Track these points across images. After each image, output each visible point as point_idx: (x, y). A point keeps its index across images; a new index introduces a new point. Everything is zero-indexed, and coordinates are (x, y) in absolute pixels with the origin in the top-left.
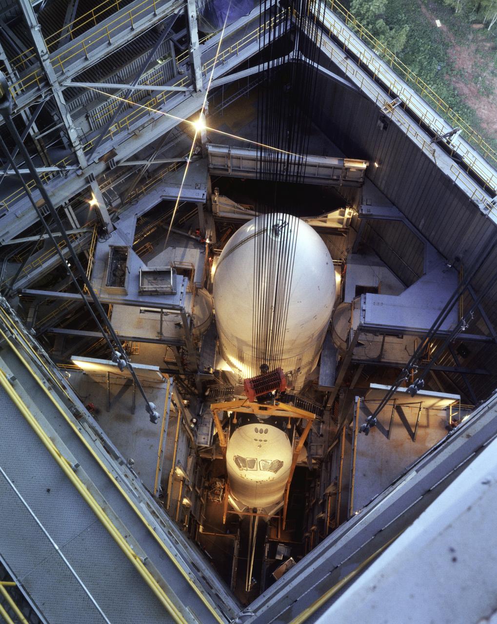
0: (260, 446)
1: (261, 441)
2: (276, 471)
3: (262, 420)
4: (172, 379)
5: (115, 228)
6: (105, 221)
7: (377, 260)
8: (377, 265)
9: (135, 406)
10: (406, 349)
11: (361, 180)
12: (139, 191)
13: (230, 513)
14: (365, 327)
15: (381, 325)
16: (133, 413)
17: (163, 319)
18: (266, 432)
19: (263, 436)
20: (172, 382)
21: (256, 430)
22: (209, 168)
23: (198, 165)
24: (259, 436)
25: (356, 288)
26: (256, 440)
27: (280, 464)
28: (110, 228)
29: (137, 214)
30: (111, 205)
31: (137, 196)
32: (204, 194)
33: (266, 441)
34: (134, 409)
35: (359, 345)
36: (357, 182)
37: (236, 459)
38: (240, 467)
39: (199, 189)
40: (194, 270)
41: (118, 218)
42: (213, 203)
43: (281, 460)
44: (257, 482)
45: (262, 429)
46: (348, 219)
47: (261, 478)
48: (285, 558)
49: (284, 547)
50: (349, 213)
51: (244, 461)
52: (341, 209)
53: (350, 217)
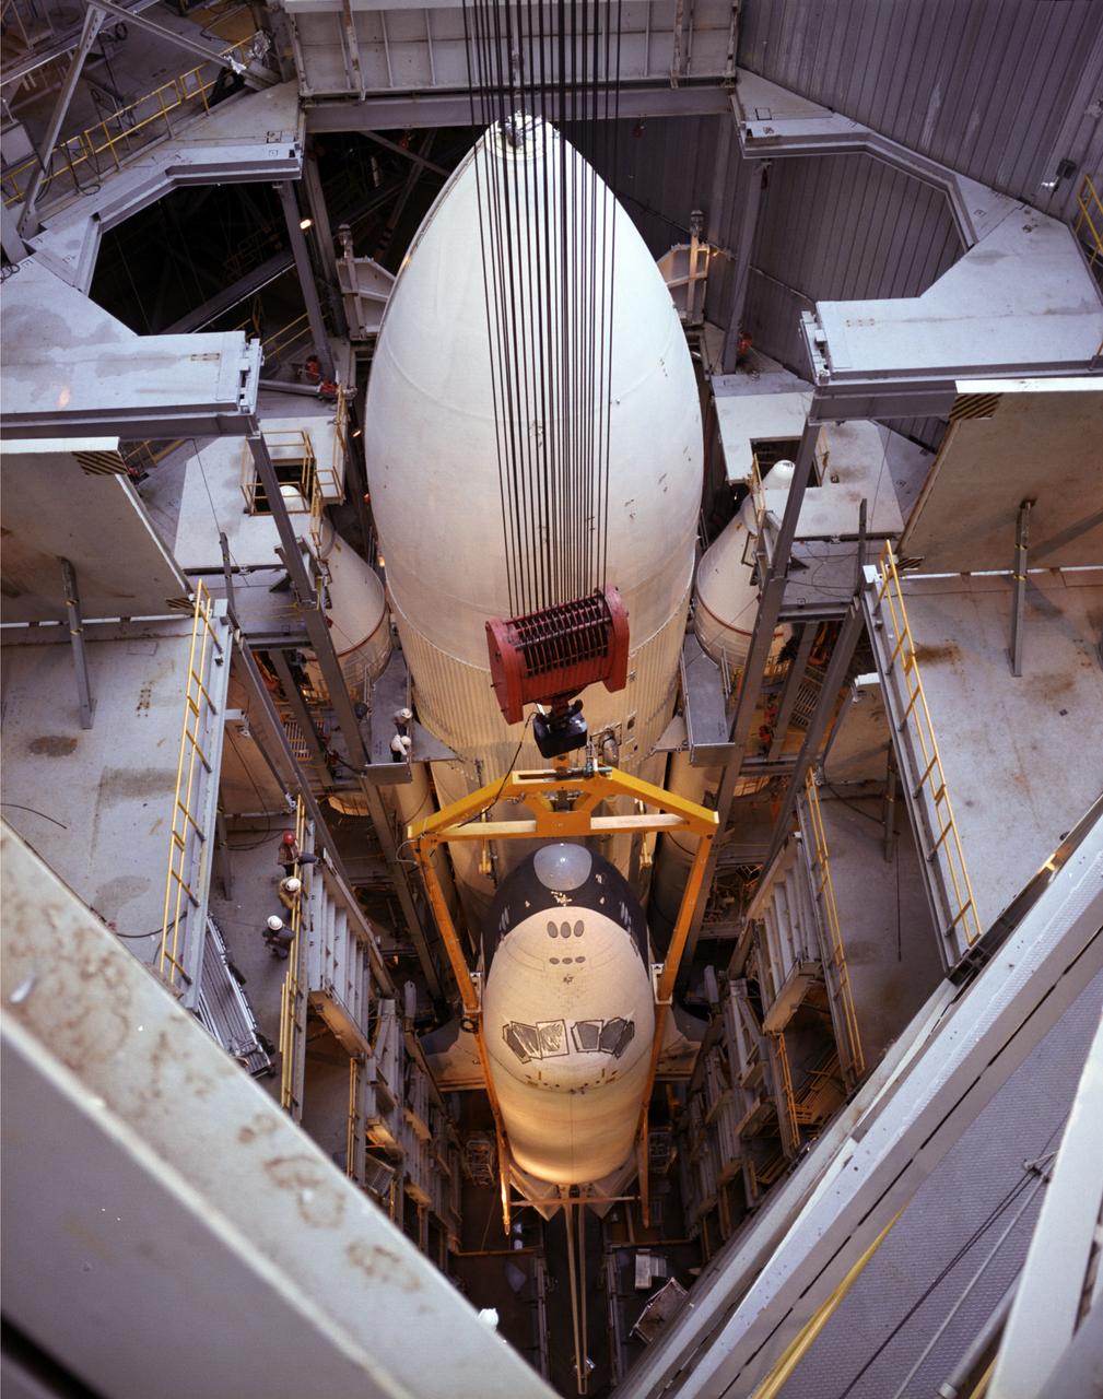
0: (567, 979)
1: (567, 961)
2: (618, 1050)
3: (568, 894)
5: (30, 251)
9: (93, 703)
11: (729, 74)
13: (519, 1207)
16: (86, 726)
18: (579, 929)
19: (575, 946)
20: (224, 613)
21: (551, 928)
22: (299, 96)
24: (559, 946)
25: (753, 448)
26: (554, 961)
27: (627, 1030)
29: (96, 216)
33: (580, 960)
34: (90, 712)
37: (510, 1032)
38: (522, 1054)
39: (277, 141)
41: (41, 229)
42: (345, 290)
43: (628, 1018)
44: (572, 1092)
45: (566, 924)
46: (699, 282)
47: (582, 1075)
48: (657, 1283)
49: (652, 1255)
50: (701, 255)
51: (530, 1032)
52: (678, 247)
53: (703, 274)
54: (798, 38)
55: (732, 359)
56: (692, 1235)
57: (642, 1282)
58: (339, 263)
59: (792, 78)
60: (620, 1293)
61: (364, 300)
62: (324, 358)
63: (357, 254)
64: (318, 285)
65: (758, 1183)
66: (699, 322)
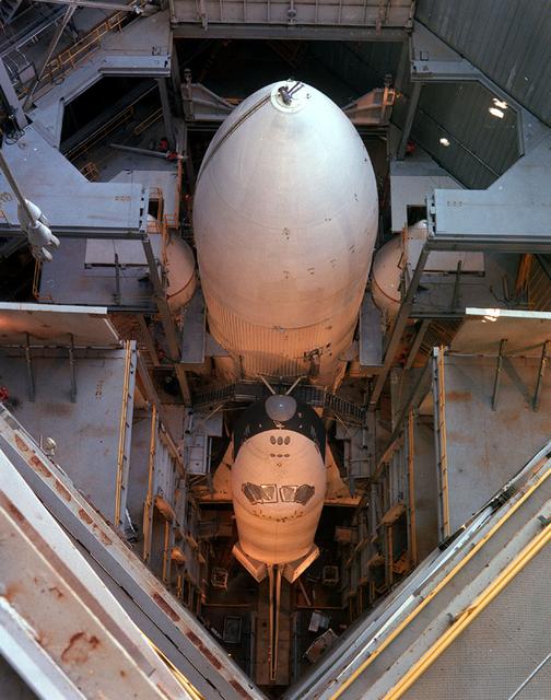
0: (279, 465)
1: (280, 456)
2: (304, 503)
3: (283, 423)
4: (133, 343)
5: (30, 122)
6: (11, 104)
7: (435, 166)
8: (436, 174)
9: (75, 389)
10: (491, 291)
11: (409, 25)
12: (64, 59)
14: (436, 241)
15: (463, 236)
16: (73, 400)
17: (121, 275)
18: (287, 441)
19: (284, 449)
20: (134, 348)
21: (272, 439)
22: (171, 24)
23: (154, 20)
24: (276, 449)
25: (408, 210)
26: (273, 455)
27: (309, 491)
28: (20, 117)
29: (63, 99)
30: (18, 78)
31: (63, 70)
32: (166, 63)
33: (287, 456)
34: (75, 393)
35: (421, 289)
36: (403, 28)
37: (246, 488)
38: (252, 500)
39: (159, 54)
40: (163, 201)
41: (34, 106)
42: (184, 98)
43: (311, 485)
44: (278, 520)
45: (280, 439)
46: (387, 107)
47: (284, 513)
48: (321, 630)
49: (321, 614)
50: (390, 95)
51: (257, 489)
52: (378, 90)
53: (391, 104)
54: (446, 19)
55: (402, 154)
56: (345, 606)
57: (313, 628)
58: (183, 86)
59: (443, 34)
60: (299, 633)
61: (196, 104)
62: (170, 137)
63: (193, 82)
64: (169, 95)
65: (376, 592)
66: (388, 123)
